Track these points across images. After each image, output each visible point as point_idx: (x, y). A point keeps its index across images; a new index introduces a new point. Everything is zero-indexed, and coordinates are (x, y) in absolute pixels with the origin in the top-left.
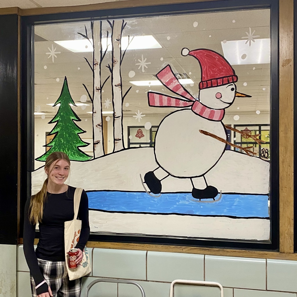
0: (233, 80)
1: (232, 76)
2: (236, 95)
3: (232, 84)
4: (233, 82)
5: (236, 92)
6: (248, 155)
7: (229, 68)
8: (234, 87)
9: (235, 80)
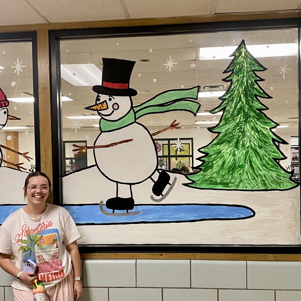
0: (5, 104)
1: (4, 101)
2: (8, 118)
3: (5, 108)
4: (5, 106)
5: (8, 115)
6: (20, 170)
7: (2, 94)
8: (6, 110)
9: (7, 105)
